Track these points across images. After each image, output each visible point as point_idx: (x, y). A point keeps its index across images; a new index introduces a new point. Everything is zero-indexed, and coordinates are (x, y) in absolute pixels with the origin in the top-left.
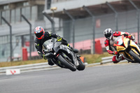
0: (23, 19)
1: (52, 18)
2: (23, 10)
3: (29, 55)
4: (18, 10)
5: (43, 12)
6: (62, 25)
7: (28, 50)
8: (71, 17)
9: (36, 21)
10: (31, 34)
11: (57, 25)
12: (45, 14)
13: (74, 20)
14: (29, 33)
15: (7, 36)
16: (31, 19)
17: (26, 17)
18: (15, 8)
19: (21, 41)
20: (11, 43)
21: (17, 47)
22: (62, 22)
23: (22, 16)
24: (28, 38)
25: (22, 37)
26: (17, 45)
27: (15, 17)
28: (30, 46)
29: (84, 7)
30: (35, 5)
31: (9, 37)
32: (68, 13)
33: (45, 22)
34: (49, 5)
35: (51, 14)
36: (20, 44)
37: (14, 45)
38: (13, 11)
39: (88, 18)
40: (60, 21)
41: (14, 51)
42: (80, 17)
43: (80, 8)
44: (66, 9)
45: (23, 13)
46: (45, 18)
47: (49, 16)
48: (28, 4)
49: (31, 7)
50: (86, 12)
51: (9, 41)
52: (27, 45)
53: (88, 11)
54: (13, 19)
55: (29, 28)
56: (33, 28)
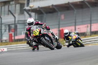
0: (10, 13)
1: (30, 13)
2: (10, 6)
3: (13, 38)
4: (7, 7)
5: (24, 8)
6: (37, 18)
7: (13, 35)
8: (44, 12)
9: (19, 15)
10: (15, 24)
12: (25, 10)
13: (45, 14)
14: (14, 23)
16: (15, 13)
17: (12, 12)
18: (4, 5)
19: (8, 28)
20: (1, 29)
21: (5, 33)
22: (37, 15)
23: (9, 11)
24: (13, 26)
25: (9, 25)
26: (5, 31)
27: (4, 11)
29: (52, 5)
30: (18, 3)
32: (41, 10)
33: (25, 15)
34: (28, 4)
35: (29, 10)
36: (7, 30)
37: (3, 31)
38: (3, 8)
39: (55, 13)
40: (35, 15)
41: (3, 35)
42: (50, 13)
43: (49, 6)
44: (40, 6)
45: (10, 9)
46: (25, 13)
47: (28, 11)
48: (13, 2)
49: (16, 5)
50: (54, 9)
52: (12, 31)
53: (56, 8)
54: (3, 13)
55: (14, 20)
56: (17, 19)
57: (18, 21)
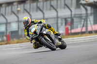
0: (66, 7)
1: (86, 7)
3: (70, 32)
5: (80, 2)
6: (92, 12)
7: (69, 28)
9: (75, 8)
10: (71, 17)
11: (89, 12)
12: (81, 4)
15: (55, 18)
16: (71, 7)
19: (64, 22)
20: (57, 23)
21: (62, 26)
23: (66, 5)
24: (69, 20)
25: (65, 19)
26: (62, 24)
27: (61, 5)
28: (71, 25)
31: (56, 19)
33: (81, 9)
35: (85, 4)
36: (64, 24)
40: (91, 9)
41: (60, 29)
45: (66, 3)
46: (82, 7)
51: (56, 22)
52: (69, 25)
54: (59, 6)
55: (70, 13)
56: (73, 13)
57: (75, 15)
